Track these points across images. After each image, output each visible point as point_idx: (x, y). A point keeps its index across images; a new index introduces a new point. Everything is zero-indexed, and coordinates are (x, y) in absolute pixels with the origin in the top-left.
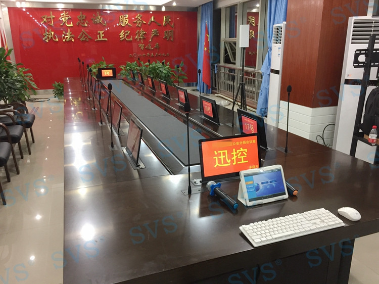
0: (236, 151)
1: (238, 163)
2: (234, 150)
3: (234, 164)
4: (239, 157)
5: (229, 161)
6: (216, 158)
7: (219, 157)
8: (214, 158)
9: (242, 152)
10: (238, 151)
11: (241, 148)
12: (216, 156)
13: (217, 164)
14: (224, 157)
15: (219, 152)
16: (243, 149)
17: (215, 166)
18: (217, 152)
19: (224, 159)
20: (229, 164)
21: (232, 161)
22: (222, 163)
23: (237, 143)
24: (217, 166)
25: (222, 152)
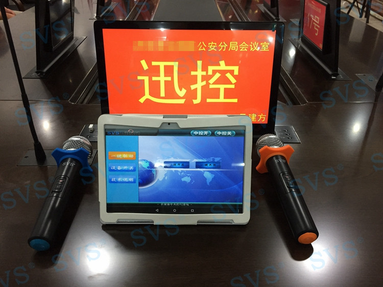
1: (209, 100)
2: (199, 63)
3: (197, 101)
4: (211, 86)
5: (182, 93)
6: (146, 79)
7: (154, 79)
8: (139, 78)
9: (223, 72)
10: (211, 69)
11: (222, 63)
12: (143, 73)
13: (147, 96)
14: (169, 79)
15: (154, 63)
16: (227, 65)
17: (142, 100)
18: (149, 64)
19: (169, 85)
20: (182, 101)
21: (191, 94)
22: (163, 94)
23: (212, 47)
24: (147, 100)
25: (162, 65)
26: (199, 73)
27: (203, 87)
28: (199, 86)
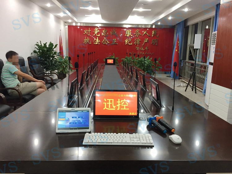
0: (120, 101)
1: (121, 109)
2: (119, 100)
3: (118, 109)
4: (122, 105)
5: (114, 107)
6: (105, 103)
7: (107, 103)
8: (104, 103)
9: (125, 102)
10: (122, 101)
11: (125, 99)
12: (105, 102)
13: (105, 108)
14: (111, 103)
15: (108, 100)
16: (126, 100)
17: (104, 109)
18: (106, 100)
19: (111, 105)
20: (114, 109)
21: (117, 107)
22: (109, 107)
23: (122, 96)
24: (105, 109)
25: (110, 100)
26: (119, 102)
27: (120, 106)
28: (119, 105)
